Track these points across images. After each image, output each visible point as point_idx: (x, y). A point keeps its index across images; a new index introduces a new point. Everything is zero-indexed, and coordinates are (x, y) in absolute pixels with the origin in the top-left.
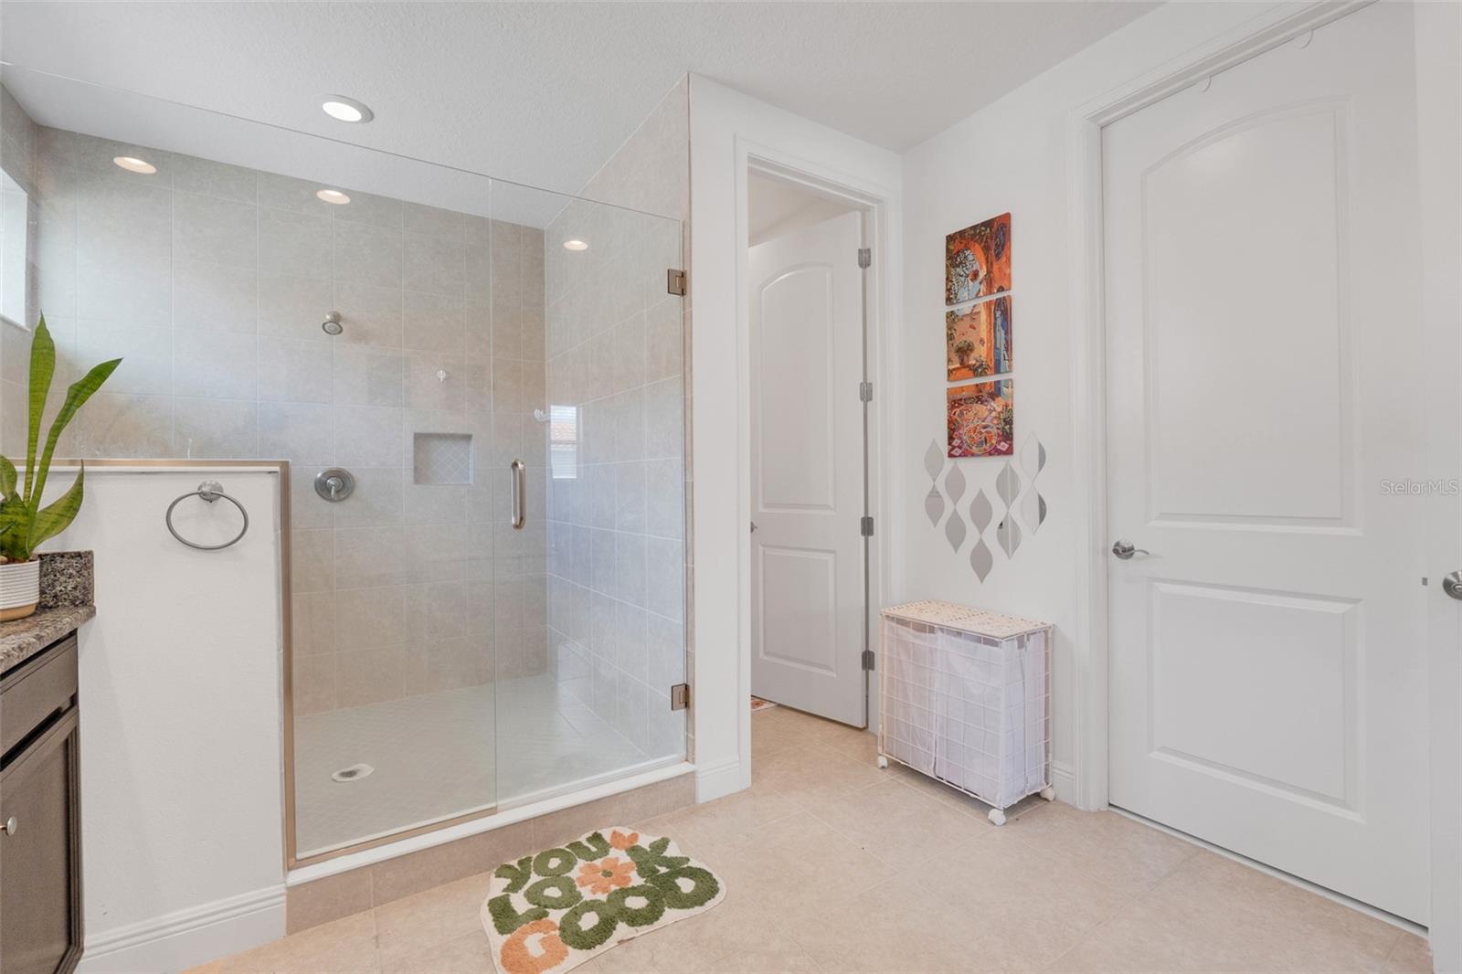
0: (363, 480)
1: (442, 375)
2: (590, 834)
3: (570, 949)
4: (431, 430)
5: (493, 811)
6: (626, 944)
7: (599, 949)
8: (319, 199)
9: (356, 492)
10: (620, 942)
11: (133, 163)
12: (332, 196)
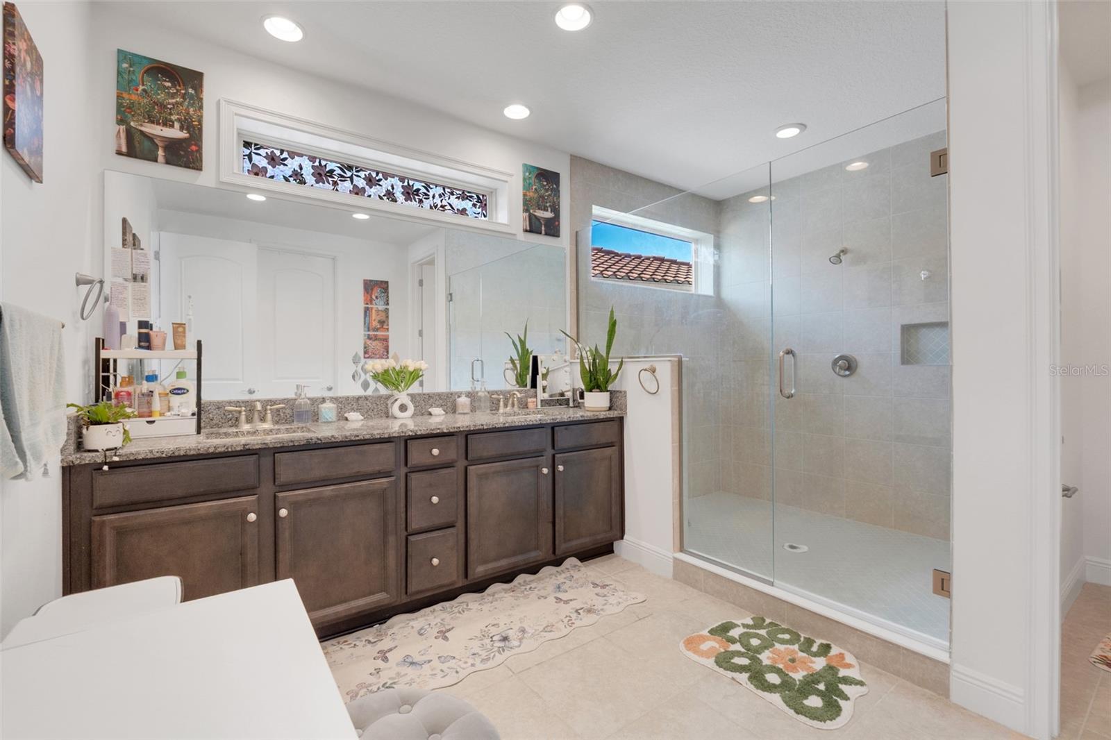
0: (863, 362)
1: (923, 275)
2: (825, 642)
3: (714, 658)
4: (917, 321)
5: (772, 584)
6: (735, 682)
7: (721, 670)
8: (849, 171)
9: (859, 370)
10: (733, 679)
11: (758, 199)
12: (857, 166)
